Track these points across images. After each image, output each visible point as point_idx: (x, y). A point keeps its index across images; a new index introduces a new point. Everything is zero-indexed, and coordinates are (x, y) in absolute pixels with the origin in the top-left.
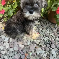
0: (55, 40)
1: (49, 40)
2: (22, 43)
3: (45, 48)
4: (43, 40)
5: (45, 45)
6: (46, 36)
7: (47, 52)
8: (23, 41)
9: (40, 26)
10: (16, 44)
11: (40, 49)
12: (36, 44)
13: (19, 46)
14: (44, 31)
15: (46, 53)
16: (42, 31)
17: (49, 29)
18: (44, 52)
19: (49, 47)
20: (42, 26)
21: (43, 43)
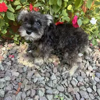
2: (17, 70)
5: (46, 70)
10: (9, 73)
11: (38, 75)
13: (12, 75)
15: (46, 80)
18: (43, 78)
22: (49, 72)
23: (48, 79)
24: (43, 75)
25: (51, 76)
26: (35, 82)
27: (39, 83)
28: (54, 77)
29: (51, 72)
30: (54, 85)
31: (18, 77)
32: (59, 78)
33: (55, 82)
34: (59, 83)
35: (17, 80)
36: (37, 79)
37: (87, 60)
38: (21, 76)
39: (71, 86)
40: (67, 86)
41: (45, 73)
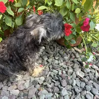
0: (67, 72)
1: (58, 74)
2: (16, 87)
3: (52, 88)
4: (50, 76)
5: (52, 84)
6: (53, 68)
7: (56, 94)
8: (17, 83)
9: (44, 53)
10: (6, 91)
12: (39, 84)
13: (10, 93)
14: (50, 60)
15: (55, 96)
16: (47, 61)
17: (58, 56)
18: (52, 94)
19: (59, 86)
20: (47, 52)
21: (50, 81)
22: (58, 86)
23: (58, 95)
24: (50, 90)
28: (64, 92)
31: (19, 97)
32: (71, 93)
33: (67, 98)
36: (44, 96)
37: (95, 69)
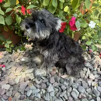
2: (7, 82)
11: (32, 87)
13: (1, 87)
15: (41, 92)
18: (39, 90)
22: (46, 83)
23: (44, 92)
24: (38, 86)
25: (47, 87)
26: (29, 95)
27: (33, 97)
28: (51, 89)
29: (48, 83)
30: (51, 98)
31: (9, 91)
32: (57, 90)
33: (53, 94)
34: (57, 95)
35: (7, 94)
36: (31, 92)
37: (87, 67)
38: (12, 89)
39: (72, 99)
40: (67, 99)
41: (40, 85)
